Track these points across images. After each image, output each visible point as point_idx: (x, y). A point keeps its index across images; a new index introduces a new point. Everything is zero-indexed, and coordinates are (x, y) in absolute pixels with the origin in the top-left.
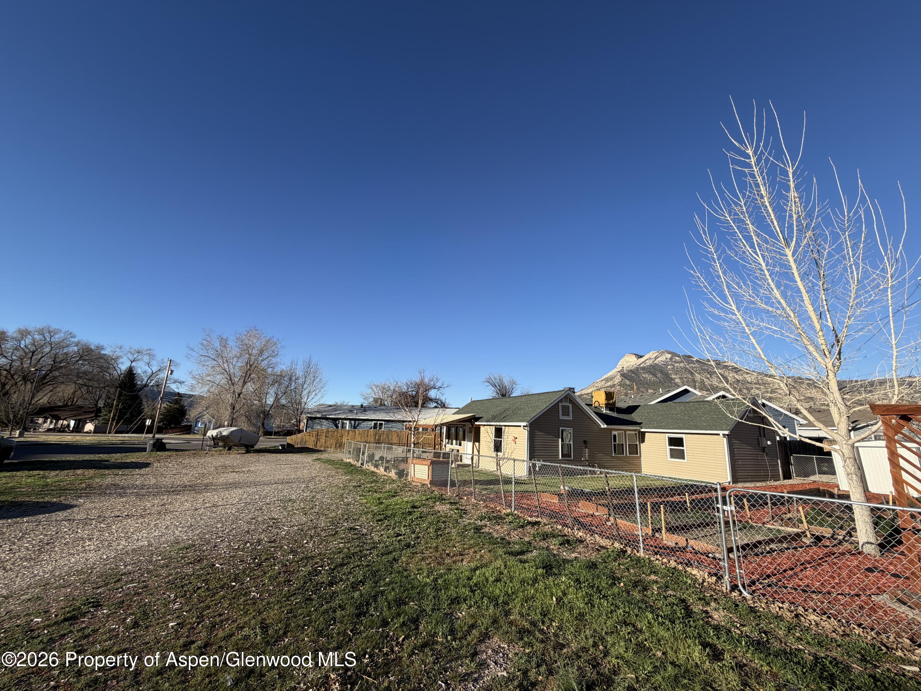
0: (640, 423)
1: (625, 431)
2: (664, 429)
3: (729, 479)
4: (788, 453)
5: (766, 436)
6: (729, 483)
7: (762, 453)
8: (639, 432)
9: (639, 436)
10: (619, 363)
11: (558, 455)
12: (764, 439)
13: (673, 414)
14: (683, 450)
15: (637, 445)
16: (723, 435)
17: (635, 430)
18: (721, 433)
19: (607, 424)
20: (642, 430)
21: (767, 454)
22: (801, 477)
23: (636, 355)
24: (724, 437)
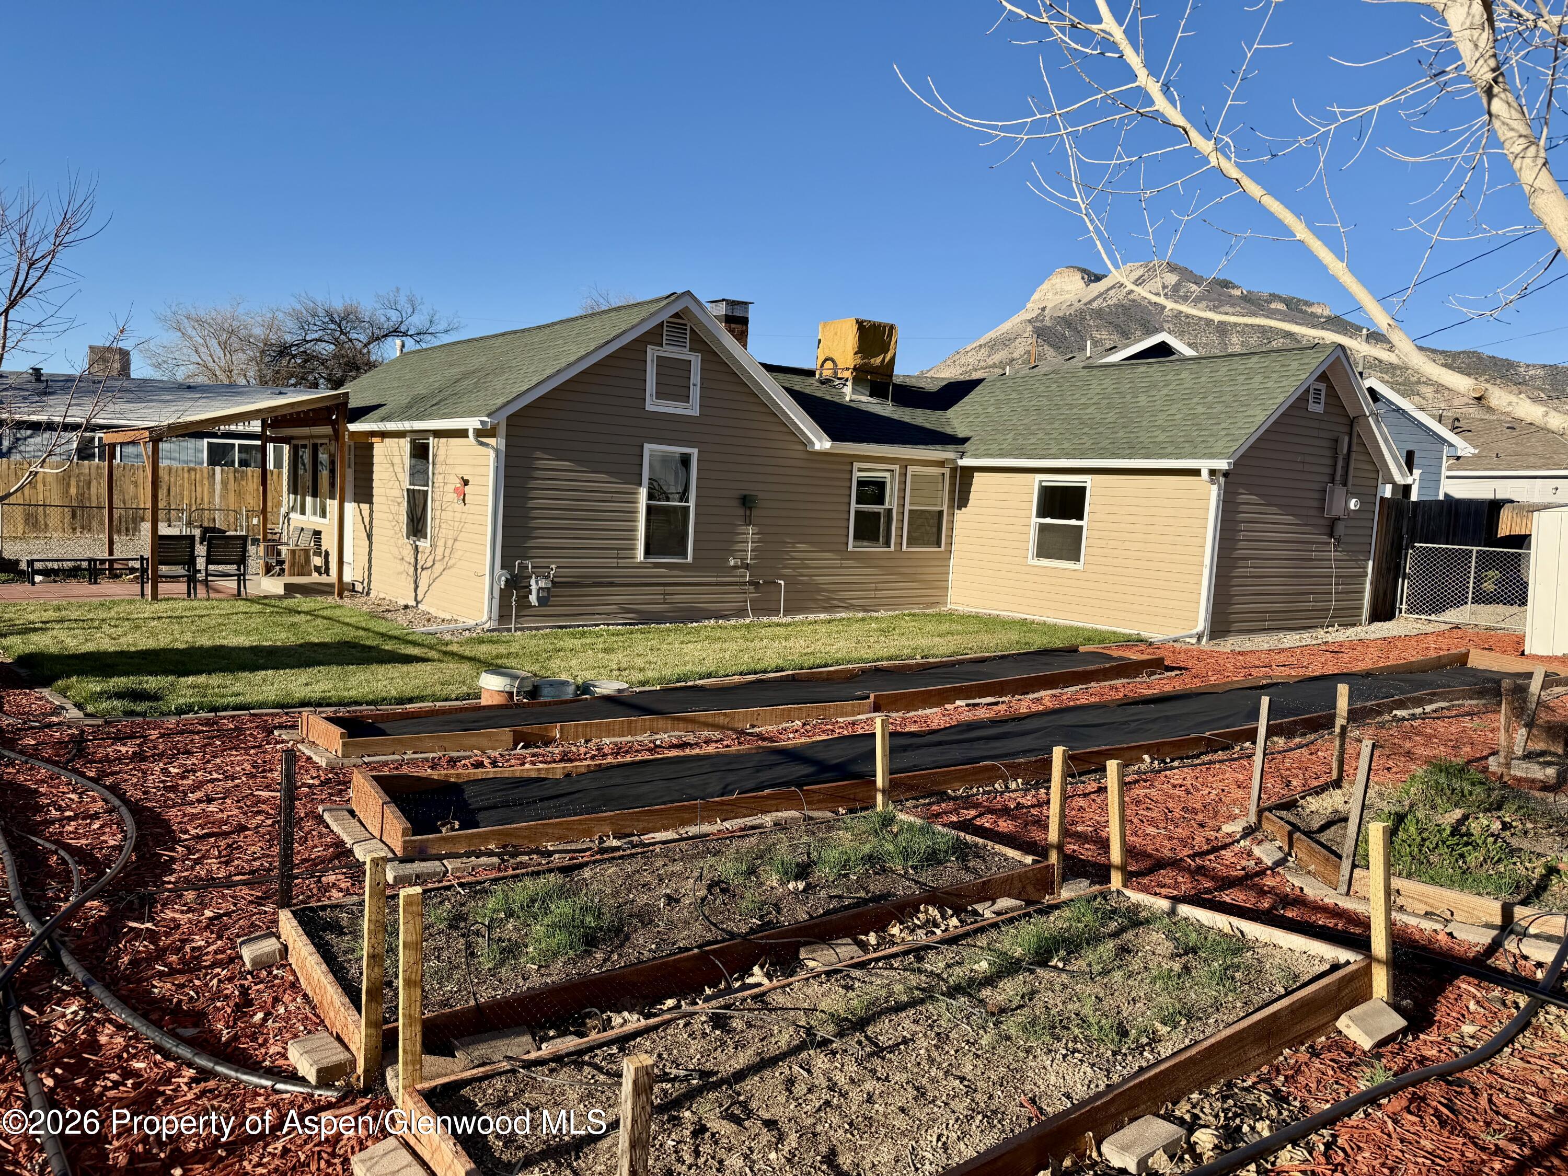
0: (965, 440)
1: (905, 464)
2: (1030, 457)
3: (1201, 623)
4: (1401, 538)
5: (1350, 481)
6: (1200, 637)
7: (1324, 538)
8: (954, 470)
9: (952, 484)
10: (1035, 296)
11: (633, 548)
12: (1340, 491)
13: (1071, 406)
14: (1081, 527)
15: (941, 513)
16: (1212, 472)
17: (941, 464)
18: (1205, 465)
19: (834, 437)
20: (963, 462)
21: (1338, 540)
22: (1421, 612)
23: (1084, 271)
24: (1212, 482)
